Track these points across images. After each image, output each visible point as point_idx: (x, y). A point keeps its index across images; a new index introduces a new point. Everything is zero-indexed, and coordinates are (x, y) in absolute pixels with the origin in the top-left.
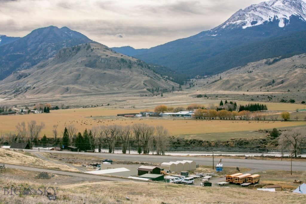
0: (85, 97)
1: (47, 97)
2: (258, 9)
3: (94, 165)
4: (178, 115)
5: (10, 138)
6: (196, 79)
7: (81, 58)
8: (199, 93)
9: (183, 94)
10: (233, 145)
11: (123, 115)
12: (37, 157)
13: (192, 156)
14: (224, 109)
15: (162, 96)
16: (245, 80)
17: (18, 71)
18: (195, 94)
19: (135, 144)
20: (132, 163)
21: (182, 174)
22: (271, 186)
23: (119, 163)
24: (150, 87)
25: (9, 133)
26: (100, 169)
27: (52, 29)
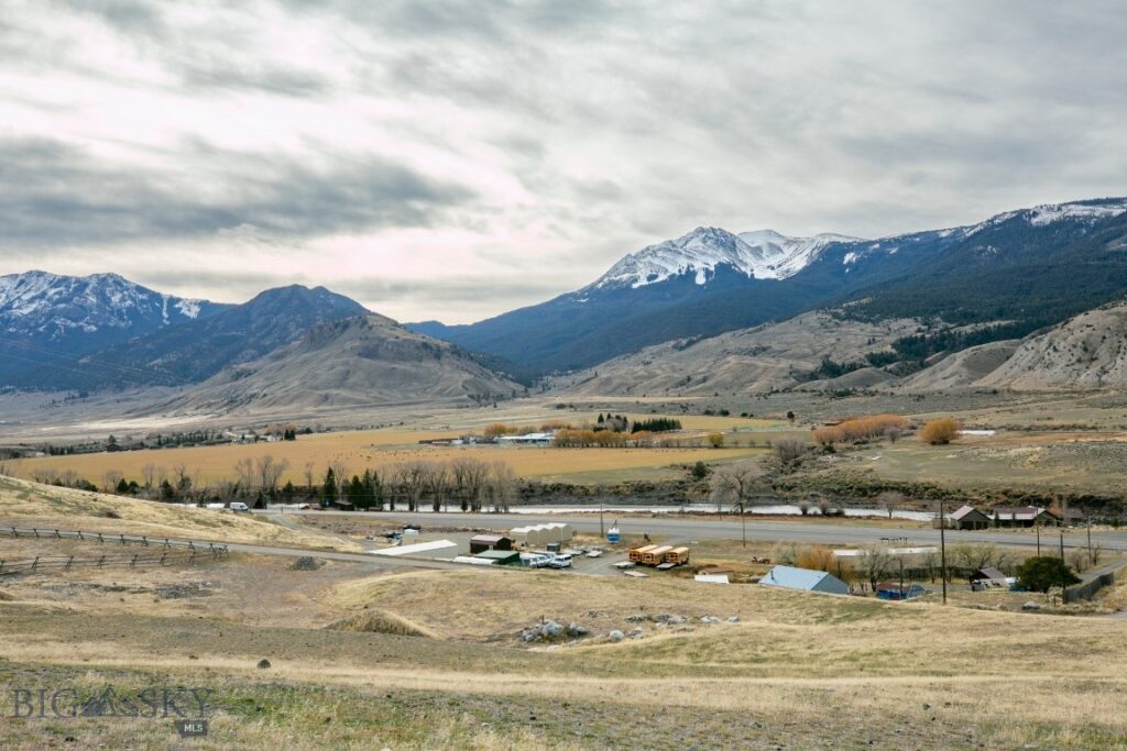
0: (358, 410)
1: (290, 412)
2: (660, 254)
3: (389, 536)
4: (526, 441)
5: (222, 489)
6: (554, 376)
7: (350, 342)
8: (559, 400)
9: (531, 403)
10: (628, 493)
11: (430, 442)
12: (280, 525)
13: (558, 514)
14: (606, 428)
15: (495, 406)
16: (639, 377)
17: (234, 366)
18: (552, 402)
19: (454, 493)
20: (456, 530)
21: (549, 548)
22: (714, 570)
23: (432, 530)
24: (474, 392)
25: (222, 480)
26: (400, 545)
27: (296, 291)
